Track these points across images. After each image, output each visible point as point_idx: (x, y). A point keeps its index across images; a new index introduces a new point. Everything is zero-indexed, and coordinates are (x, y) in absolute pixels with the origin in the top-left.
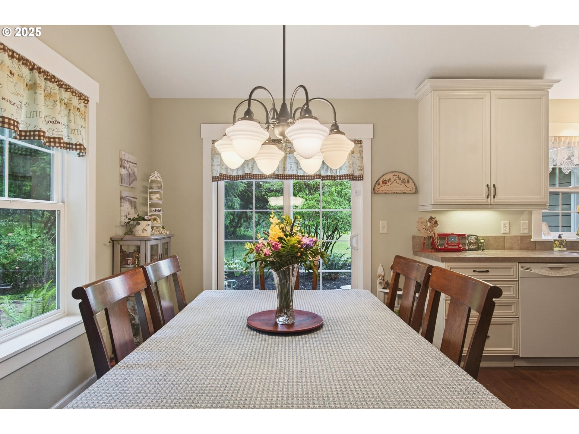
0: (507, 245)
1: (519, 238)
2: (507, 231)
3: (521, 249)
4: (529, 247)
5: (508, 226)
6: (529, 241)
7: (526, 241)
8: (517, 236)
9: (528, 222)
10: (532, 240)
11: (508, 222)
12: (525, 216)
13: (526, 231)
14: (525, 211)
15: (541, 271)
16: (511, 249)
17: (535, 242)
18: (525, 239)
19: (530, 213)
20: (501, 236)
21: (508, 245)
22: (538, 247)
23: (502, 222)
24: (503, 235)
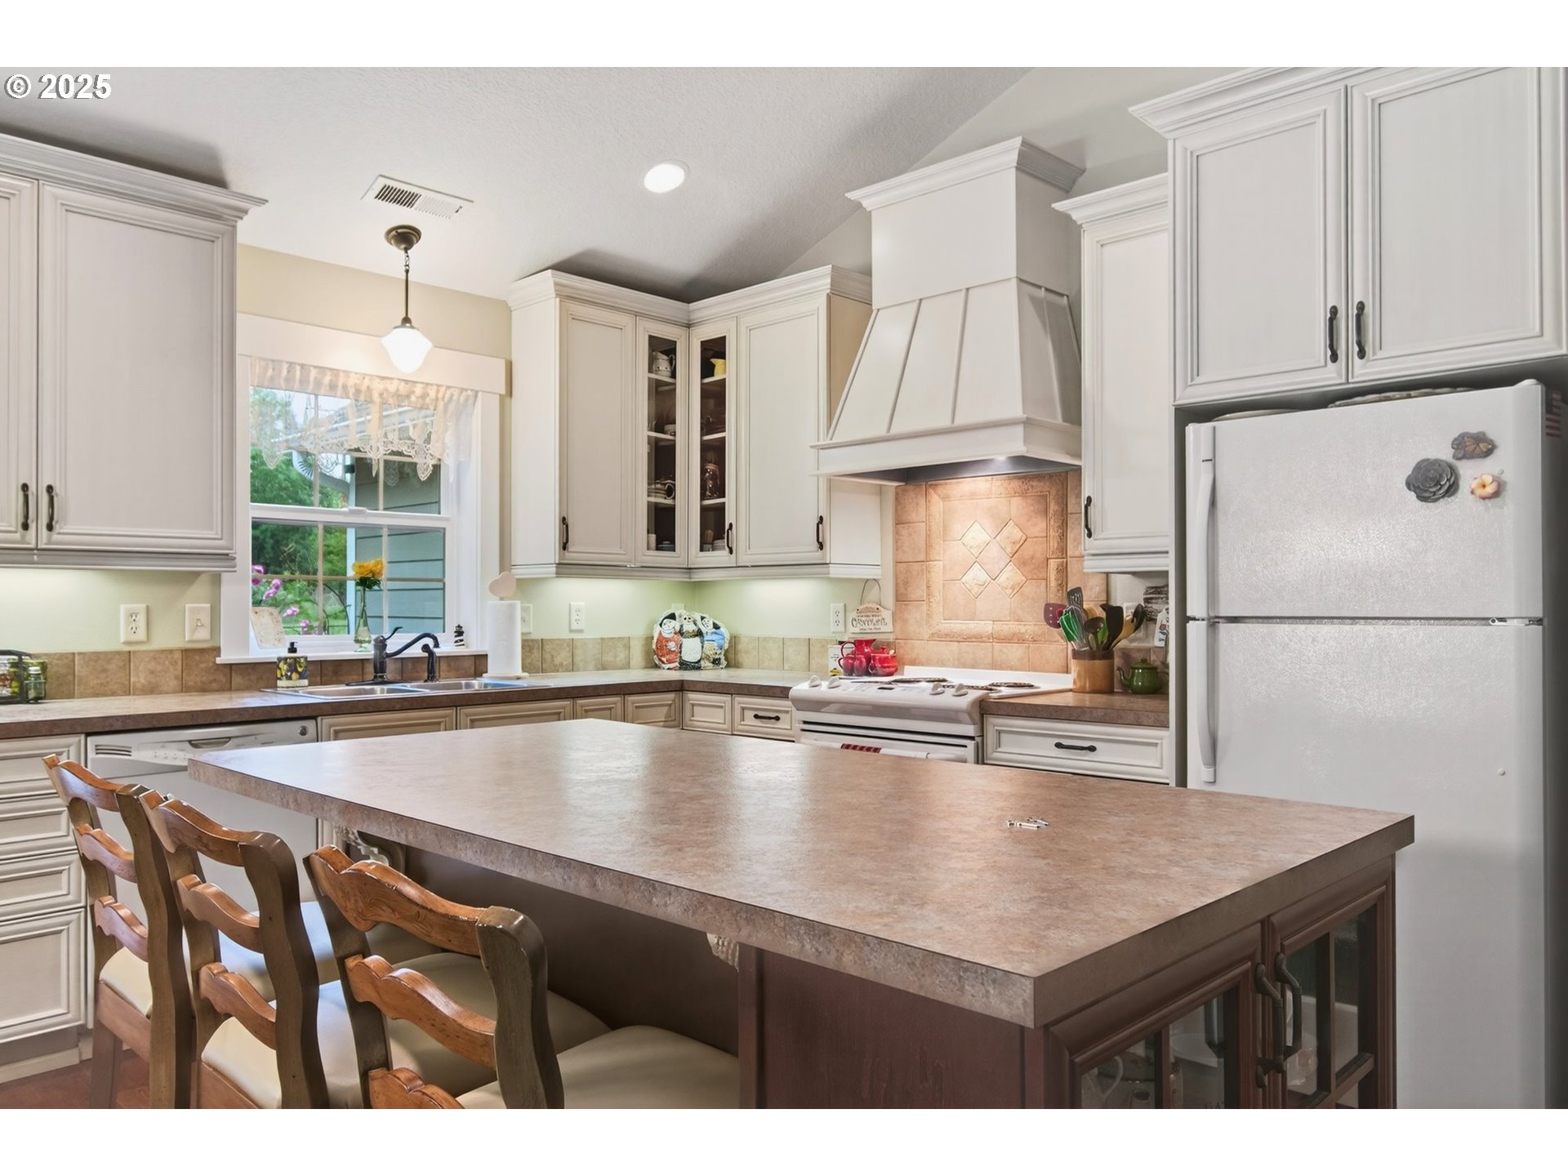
0: (139, 678)
1: (178, 656)
2: (141, 635)
3: (184, 689)
4: (210, 682)
5: (142, 619)
6: (211, 664)
7: (202, 666)
8: (171, 651)
9: (209, 605)
10: (219, 661)
11: (144, 606)
12: (200, 588)
13: (203, 634)
14: (198, 574)
15: (161, 753)
16: (151, 690)
17: (231, 667)
18: (197, 658)
19: (216, 579)
20: (118, 653)
21: (142, 680)
22: (237, 680)
23: (122, 607)
24: (127, 648)
